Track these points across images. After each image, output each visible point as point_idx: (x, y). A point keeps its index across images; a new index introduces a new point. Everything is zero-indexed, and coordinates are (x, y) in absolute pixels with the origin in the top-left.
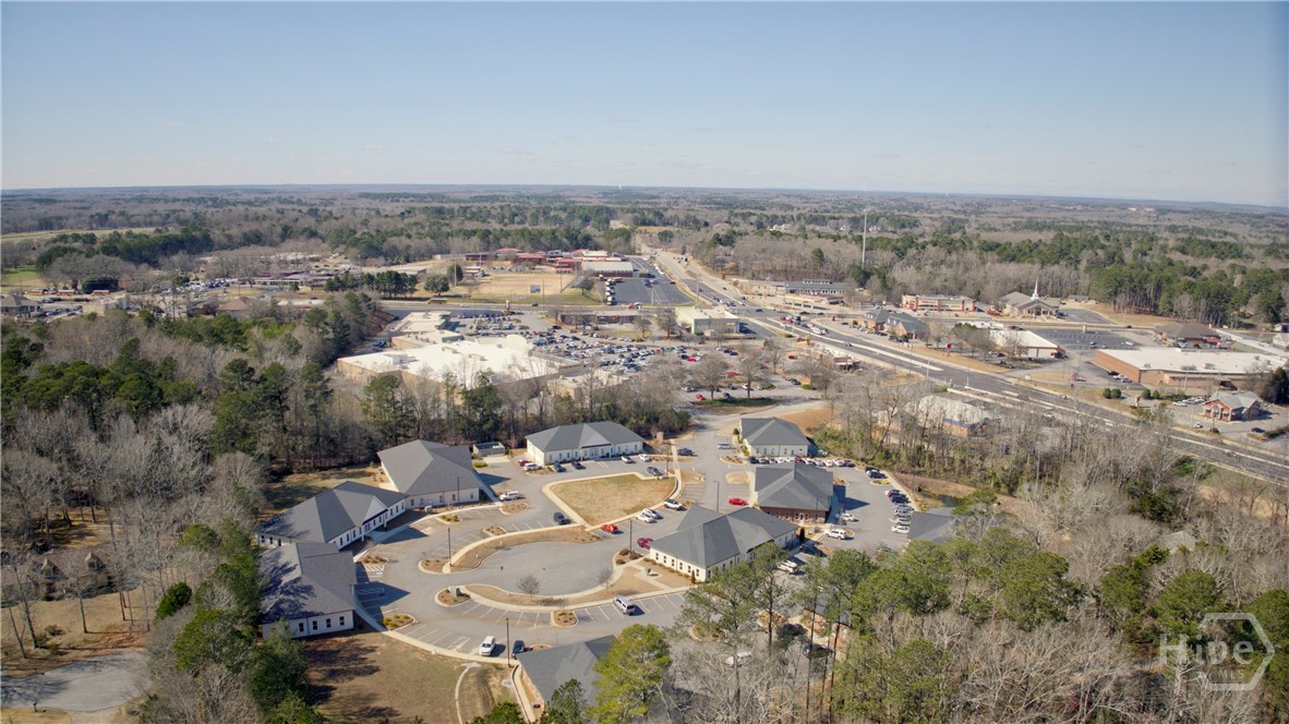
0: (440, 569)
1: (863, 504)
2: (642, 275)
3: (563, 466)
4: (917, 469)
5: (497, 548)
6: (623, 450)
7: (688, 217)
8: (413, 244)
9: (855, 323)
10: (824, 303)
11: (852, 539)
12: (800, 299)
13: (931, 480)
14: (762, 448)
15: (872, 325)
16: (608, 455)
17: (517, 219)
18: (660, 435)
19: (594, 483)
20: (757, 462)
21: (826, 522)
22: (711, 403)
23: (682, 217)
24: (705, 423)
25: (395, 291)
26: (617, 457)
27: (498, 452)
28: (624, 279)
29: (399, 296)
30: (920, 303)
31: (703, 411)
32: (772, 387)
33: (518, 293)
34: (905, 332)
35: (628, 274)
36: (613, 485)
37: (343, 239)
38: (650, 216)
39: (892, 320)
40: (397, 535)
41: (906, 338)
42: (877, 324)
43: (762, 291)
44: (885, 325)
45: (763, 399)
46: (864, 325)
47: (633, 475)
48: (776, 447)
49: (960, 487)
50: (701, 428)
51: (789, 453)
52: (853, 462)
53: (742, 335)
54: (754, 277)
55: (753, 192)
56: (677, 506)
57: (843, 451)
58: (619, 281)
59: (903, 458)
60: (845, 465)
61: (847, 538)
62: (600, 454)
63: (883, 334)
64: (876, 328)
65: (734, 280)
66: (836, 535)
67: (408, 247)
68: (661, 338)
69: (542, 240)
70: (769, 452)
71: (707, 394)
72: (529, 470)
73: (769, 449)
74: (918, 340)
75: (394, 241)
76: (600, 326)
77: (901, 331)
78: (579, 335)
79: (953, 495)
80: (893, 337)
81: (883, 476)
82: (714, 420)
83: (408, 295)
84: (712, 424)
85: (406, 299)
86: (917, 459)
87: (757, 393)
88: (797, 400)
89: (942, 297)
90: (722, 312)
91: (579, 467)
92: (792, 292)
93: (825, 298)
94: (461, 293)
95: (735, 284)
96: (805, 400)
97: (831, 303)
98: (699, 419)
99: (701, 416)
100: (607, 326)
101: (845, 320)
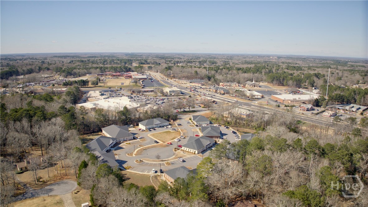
0: (132, 155)
1: (227, 134)
2: (149, 79)
3: (151, 129)
4: (235, 126)
6: (164, 125)
7: (154, 62)
8: (80, 71)
9: (210, 90)
10: (200, 85)
12: (193, 84)
13: (240, 128)
14: (198, 123)
16: (161, 126)
17: (105, 63)
18: (172, 121)
19: (160, 133)
20: (198, 126)
22: (181, 112)
23: (152, 62)
24: (181, 117)
25: (83, 85)
26: (163, 126)
27: (131, 127)
28: (145, 80)
29: (84, 86)
30: (225, 85)
32: (194, 108)
33: (118, 85)
34: (223, 93)
35: (145, 79)
36: (165, 134)
37: (59, 70)
38: (144, 62)
39: (220, 89)
40: (117, 149)
41: (224, 94)
43: (183, 82)
44: (218, 91)
45: (193, 111)
46: (212, 91)
47: (169, 131)
48: (202, 122)
49: (247, 130)
50: (180, 119)
51: (205, 123)
52: (221, 125)
53: (182, 95)
54: (179, 79)
55: (169, 54)
56: (183, 137)
57: (218, 123)
59: (233, 123)
60: (219, 126)
62: (159, 126)
63: (218, 93)
64: (215, 91)
65: (175, 80)
67: (79, 72)
68: (161, 96)
69: (118, 69)
70: (200, 123)
71: (179, 110)
72: (142, 131)
74: (227, 94)
75: (75, 70)
76: (144, 93)
77: (223, 92)
78: (139, 96)
79: (246, 131)
80: (221, 94)
81: (229, 128)
82: (183, 117)
83: (87, 86)
84: (183, 118)
85: (86, 87)
86: (236, 123)
87: (191, 109)
88: (201, 111)
89: (230, 83)
90: (175, 89)
91: (155, 130)
92: (191, 82)
94: (101, 85)
95: (175, 81)
96: (204, 111)
97: (202, 85)
98: (179, 116)
100: (145, 93)
101: (207, 90)
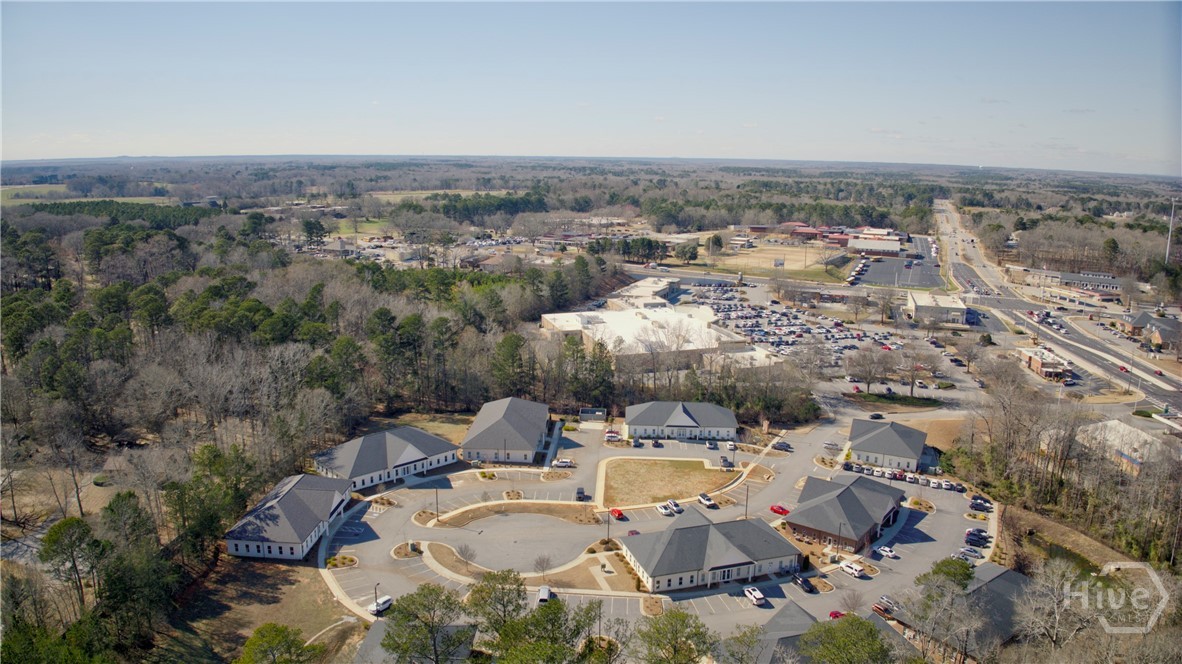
0: (425, 522)
1: (927, 539)
2: (908, 256)
5: (497, 512)
6: (713, 435)
7: (1020, 200)
9: (1113, 325)
10: (1096, 300)
11: (870, 578)
13: (1052, 523)
14: (864, 455)
15: (1128, 328)
18: (766, 424)
21: (856, 552)
22: (865, 397)
24: (839, 417)
26: (704, 440)
27: (598, 419)
28: (886, 258)
31: (848, 404)
32: (952, 387)
33: (763, 265)
34: (1160, 342)
38: (979, 197)
39: (1152, 326)
40: (428, 483)
41: (1160, 348)
42: (1135, 328)
43: (1033, 280)
44: (1144, 331)
45: (927, 399)
46: (1122, 329)
47: (701, 462)
48: (880, 457)
51: (895, 465)
52: (965, 485)
53: (967, 327)
57: (966, 472)
58: (878, 261)
60: (951, 488)
61: (863, 577)
63: (1136, 341)
64: (1133, 333)
65: (1008, 266)
66: (850, 571)
67: (704, 216)
68: (870, 322)
70: (872, 460)
71: (863, 386)
72: (608, 441)
73: (872, 457)
74: (1169, 350)
75: (690, 211)
77: (1157, 339)
79: (1069, 548)
80: (1146, 346)
81: (987, 510)
82: (849, 415)
84: (842, 419)
88: (967, 405)
92: (1067, 284)
93: (1097, 294)
94: (708, 263)
95: (1007, 271)
97: (1104, 300)
99: (842, 410)
100: (828, 305)
101: (1102, 321)
